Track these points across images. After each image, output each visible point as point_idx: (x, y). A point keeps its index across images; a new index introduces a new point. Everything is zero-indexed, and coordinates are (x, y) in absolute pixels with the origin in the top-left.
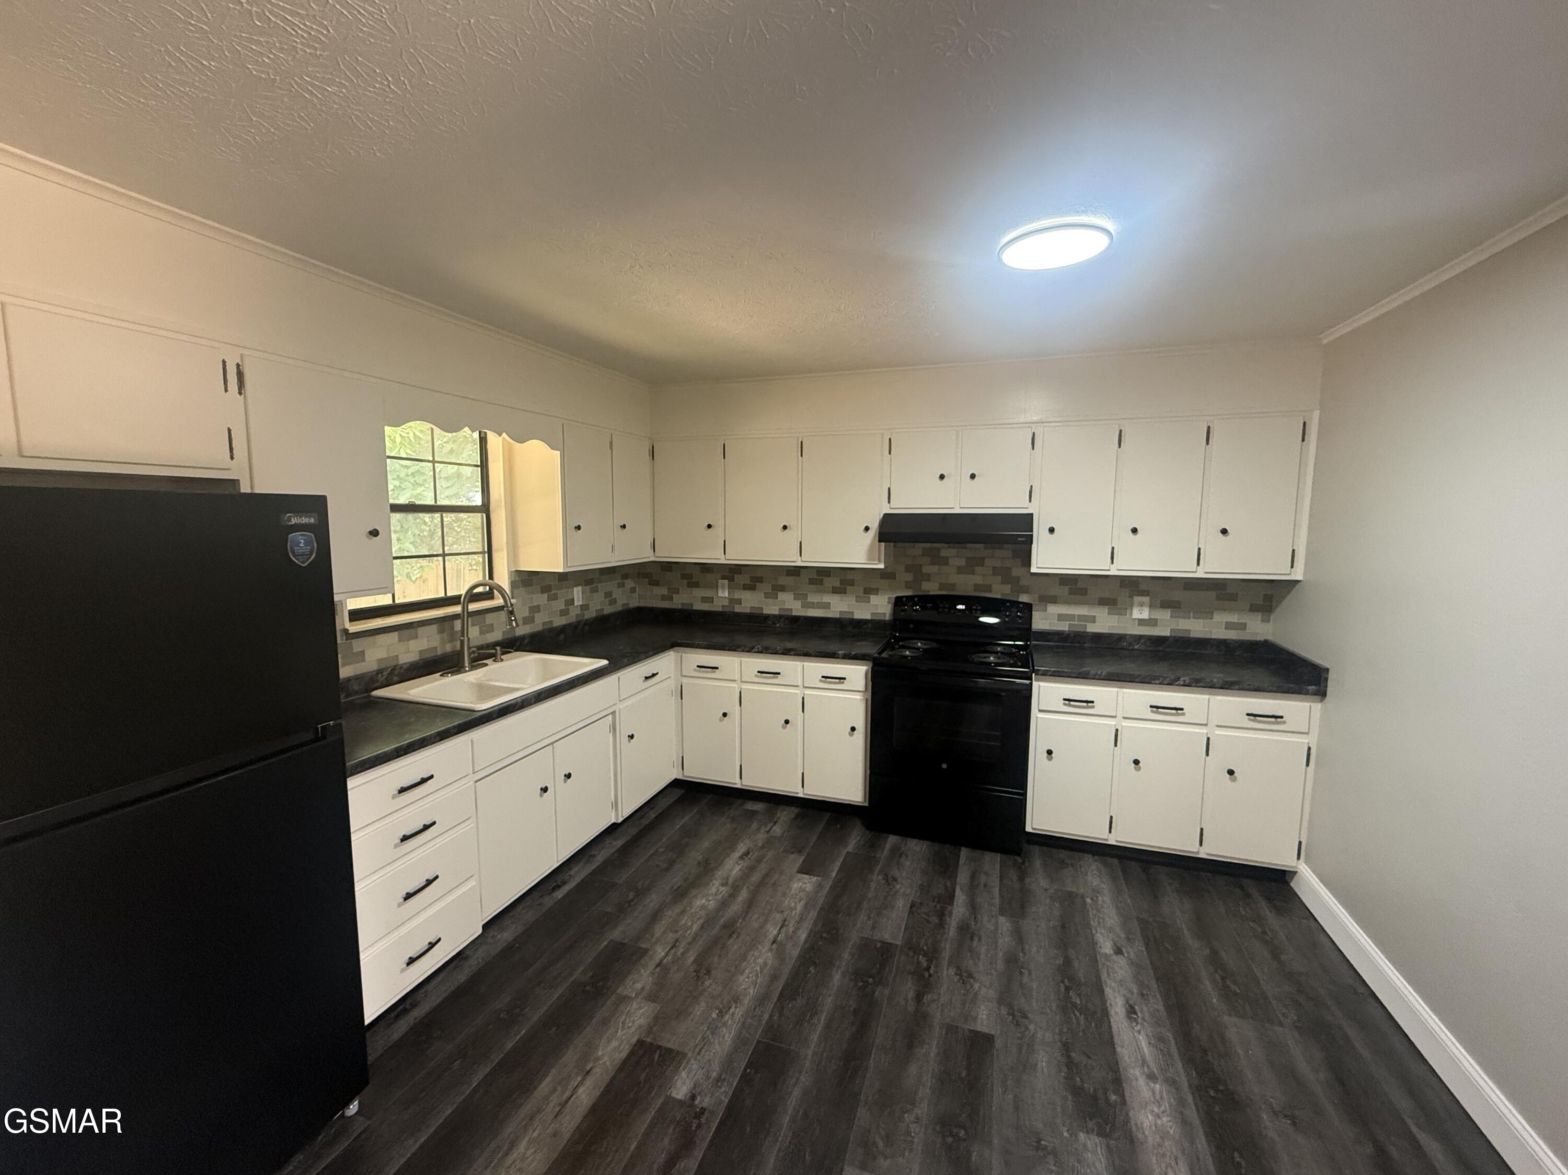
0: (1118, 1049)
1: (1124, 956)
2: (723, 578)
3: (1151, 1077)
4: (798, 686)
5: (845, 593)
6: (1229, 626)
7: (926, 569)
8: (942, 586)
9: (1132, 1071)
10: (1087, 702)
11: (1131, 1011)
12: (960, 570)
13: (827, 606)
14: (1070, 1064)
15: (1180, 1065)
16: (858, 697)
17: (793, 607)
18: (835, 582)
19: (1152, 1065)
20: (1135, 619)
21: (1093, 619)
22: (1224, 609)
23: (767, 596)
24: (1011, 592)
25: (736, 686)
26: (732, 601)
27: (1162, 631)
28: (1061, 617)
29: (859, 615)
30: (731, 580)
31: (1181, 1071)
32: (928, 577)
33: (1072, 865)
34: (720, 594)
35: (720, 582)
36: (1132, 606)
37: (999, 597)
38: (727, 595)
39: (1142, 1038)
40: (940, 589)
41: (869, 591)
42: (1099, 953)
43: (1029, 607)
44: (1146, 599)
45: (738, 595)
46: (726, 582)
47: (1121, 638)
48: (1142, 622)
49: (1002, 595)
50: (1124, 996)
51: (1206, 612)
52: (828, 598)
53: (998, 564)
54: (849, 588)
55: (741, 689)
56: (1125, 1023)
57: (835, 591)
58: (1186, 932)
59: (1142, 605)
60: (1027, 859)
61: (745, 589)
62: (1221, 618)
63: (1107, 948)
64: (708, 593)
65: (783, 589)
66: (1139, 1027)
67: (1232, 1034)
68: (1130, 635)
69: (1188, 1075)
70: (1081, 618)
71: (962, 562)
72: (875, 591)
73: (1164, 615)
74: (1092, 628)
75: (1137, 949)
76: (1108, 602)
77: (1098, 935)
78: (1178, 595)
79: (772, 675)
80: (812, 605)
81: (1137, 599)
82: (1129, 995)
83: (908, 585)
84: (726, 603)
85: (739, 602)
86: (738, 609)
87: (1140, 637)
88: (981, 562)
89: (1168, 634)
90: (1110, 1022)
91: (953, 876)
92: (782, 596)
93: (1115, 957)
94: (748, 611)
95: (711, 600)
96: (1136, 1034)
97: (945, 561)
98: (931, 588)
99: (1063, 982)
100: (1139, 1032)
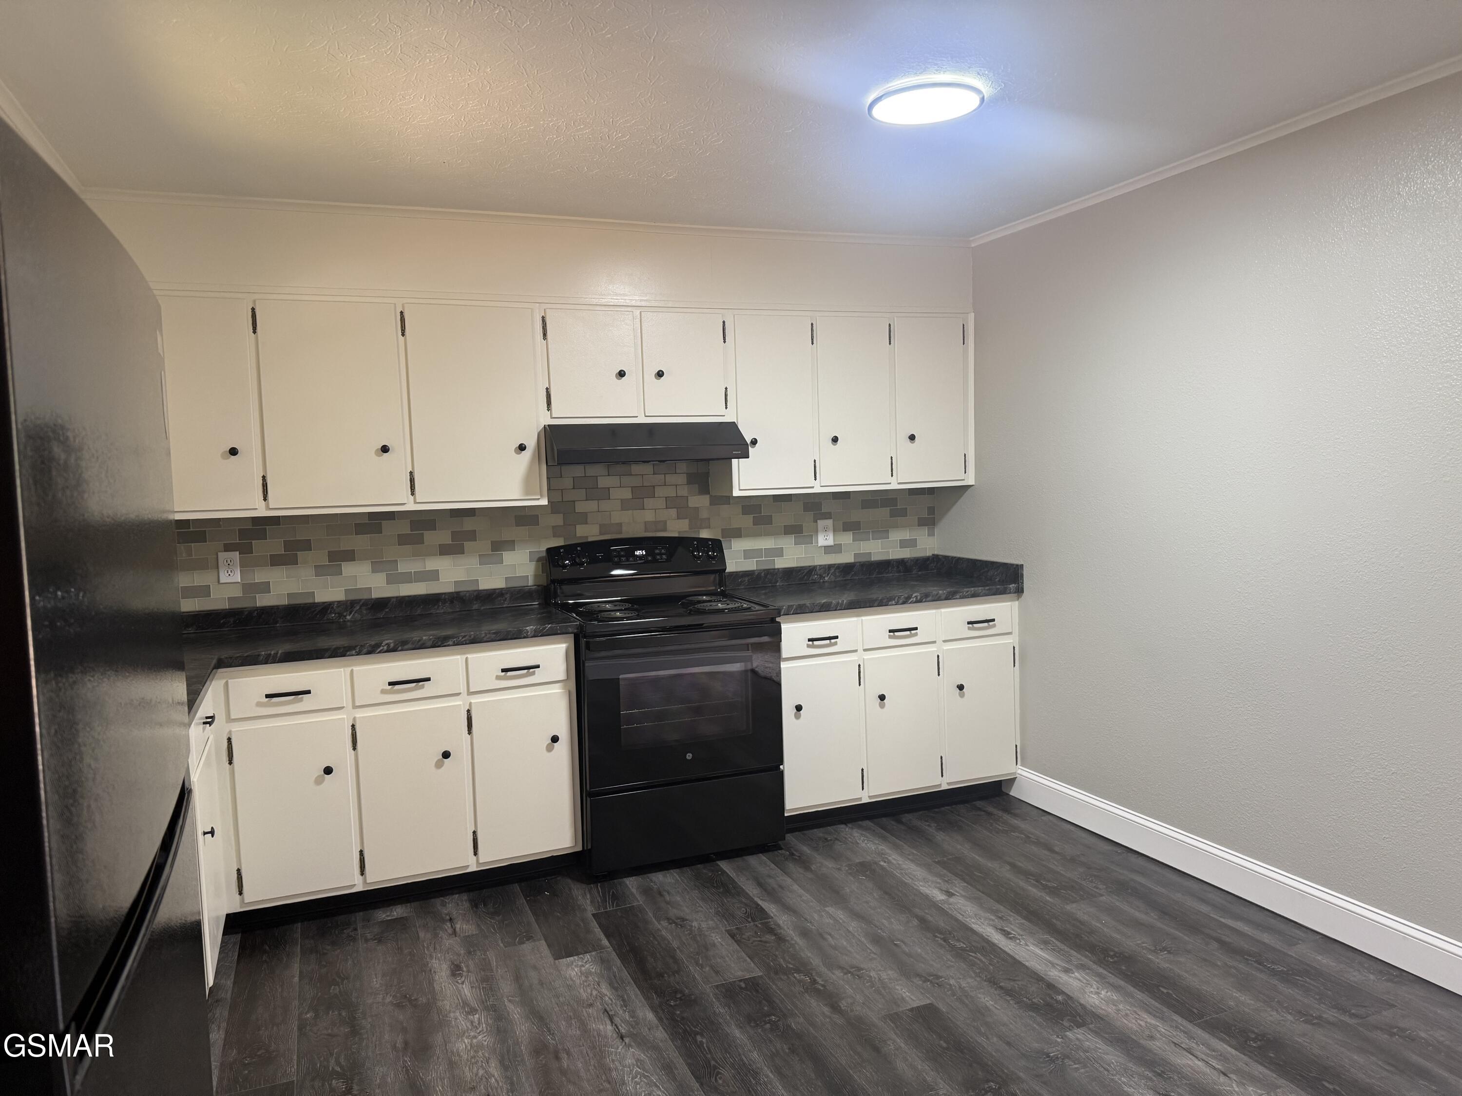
0: (1027, 964)
1: (955, 895)
2: (228, 548)
3: (1067, 971)
4: (459, 694)
5: (463, 553)
6: (904, 544)
7: (582, 507)
8: (603, 528)
9: (1049, 973)
10: (830, 638)
11: (1006, 934)
12: (625, 505)
13: (434, 575)
14: (1009, 992)
15: (1075, 953)
16: (557, 690)
17: (372, 586)
18: (443, 537)
19: (1059, 962)
20: (822, 547)
21: (779, 552)
22: (896, 526)
23: (320, 570)
24: (690, 529)
25: (345, 717)
26: (250, 588)
27: (846, 558)
28: (748, 554)
29: (486, 584)
30: (245, 549)
31: (1079, 956)
32: (584, 518)
33: (836, 839)
34: (224, 578)
35: (223, 556)
36: (817, 532)
37: (676, 535)
38: (237, 577)
39: (1032, 948)
40: (601, 534)
41: (499, 546)
42: (938, 901)
43: (716, 546)
44: (829, 523)
45: (260, 576)
46: (236, 555)
47: (811, 570)
48: (828, 549)
49: (679, 532)
50: (990, 925)
51: (881, 531)
52: (433, 564)
53: (671, 492)
54: (467, 545)
55: (354, 719)
56: (1012, 944)
57: (445, 551)
58: (977, 857)
59: (826, 530)
60: (792, 850)
61: (273, 564)
62: (896, 536)
63: (939, 896)
64: (198, 579)
65: (350, 556)
66: (1023, 942)
67: (1080, 915)
68: (820, 566)
69: (1086, 957)
70: (770, 552)
71: (627, 494)
72: (510, 545)
73: (847, 538)
74: (781, 563)
75: (958, 886)
76: (794, 530)
77: (921, 888)
78: (857, 515)
79: (414, 685)
80: (408, 578)
81: (821, 523)
82: (991, 922)
83: (556, 532)
84: (238, 593)
85: (265, 587)
86: (263, 601)
87: (830, 566)
88: (650, 491)
89: (853, 561)
90: (1000, 948)
91: (739, 892)
92: (349, 569)
93: (952, 900)
94: (285, 602)
95: (204, 591)
96: (1027, 947)
97: (605, 494)
98: (590, 532)
99: (936, 937)
100: (1027, 945)
